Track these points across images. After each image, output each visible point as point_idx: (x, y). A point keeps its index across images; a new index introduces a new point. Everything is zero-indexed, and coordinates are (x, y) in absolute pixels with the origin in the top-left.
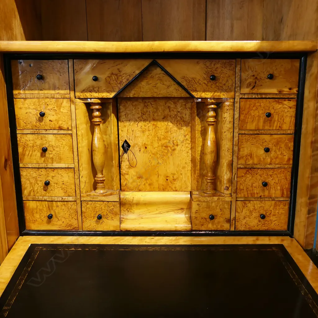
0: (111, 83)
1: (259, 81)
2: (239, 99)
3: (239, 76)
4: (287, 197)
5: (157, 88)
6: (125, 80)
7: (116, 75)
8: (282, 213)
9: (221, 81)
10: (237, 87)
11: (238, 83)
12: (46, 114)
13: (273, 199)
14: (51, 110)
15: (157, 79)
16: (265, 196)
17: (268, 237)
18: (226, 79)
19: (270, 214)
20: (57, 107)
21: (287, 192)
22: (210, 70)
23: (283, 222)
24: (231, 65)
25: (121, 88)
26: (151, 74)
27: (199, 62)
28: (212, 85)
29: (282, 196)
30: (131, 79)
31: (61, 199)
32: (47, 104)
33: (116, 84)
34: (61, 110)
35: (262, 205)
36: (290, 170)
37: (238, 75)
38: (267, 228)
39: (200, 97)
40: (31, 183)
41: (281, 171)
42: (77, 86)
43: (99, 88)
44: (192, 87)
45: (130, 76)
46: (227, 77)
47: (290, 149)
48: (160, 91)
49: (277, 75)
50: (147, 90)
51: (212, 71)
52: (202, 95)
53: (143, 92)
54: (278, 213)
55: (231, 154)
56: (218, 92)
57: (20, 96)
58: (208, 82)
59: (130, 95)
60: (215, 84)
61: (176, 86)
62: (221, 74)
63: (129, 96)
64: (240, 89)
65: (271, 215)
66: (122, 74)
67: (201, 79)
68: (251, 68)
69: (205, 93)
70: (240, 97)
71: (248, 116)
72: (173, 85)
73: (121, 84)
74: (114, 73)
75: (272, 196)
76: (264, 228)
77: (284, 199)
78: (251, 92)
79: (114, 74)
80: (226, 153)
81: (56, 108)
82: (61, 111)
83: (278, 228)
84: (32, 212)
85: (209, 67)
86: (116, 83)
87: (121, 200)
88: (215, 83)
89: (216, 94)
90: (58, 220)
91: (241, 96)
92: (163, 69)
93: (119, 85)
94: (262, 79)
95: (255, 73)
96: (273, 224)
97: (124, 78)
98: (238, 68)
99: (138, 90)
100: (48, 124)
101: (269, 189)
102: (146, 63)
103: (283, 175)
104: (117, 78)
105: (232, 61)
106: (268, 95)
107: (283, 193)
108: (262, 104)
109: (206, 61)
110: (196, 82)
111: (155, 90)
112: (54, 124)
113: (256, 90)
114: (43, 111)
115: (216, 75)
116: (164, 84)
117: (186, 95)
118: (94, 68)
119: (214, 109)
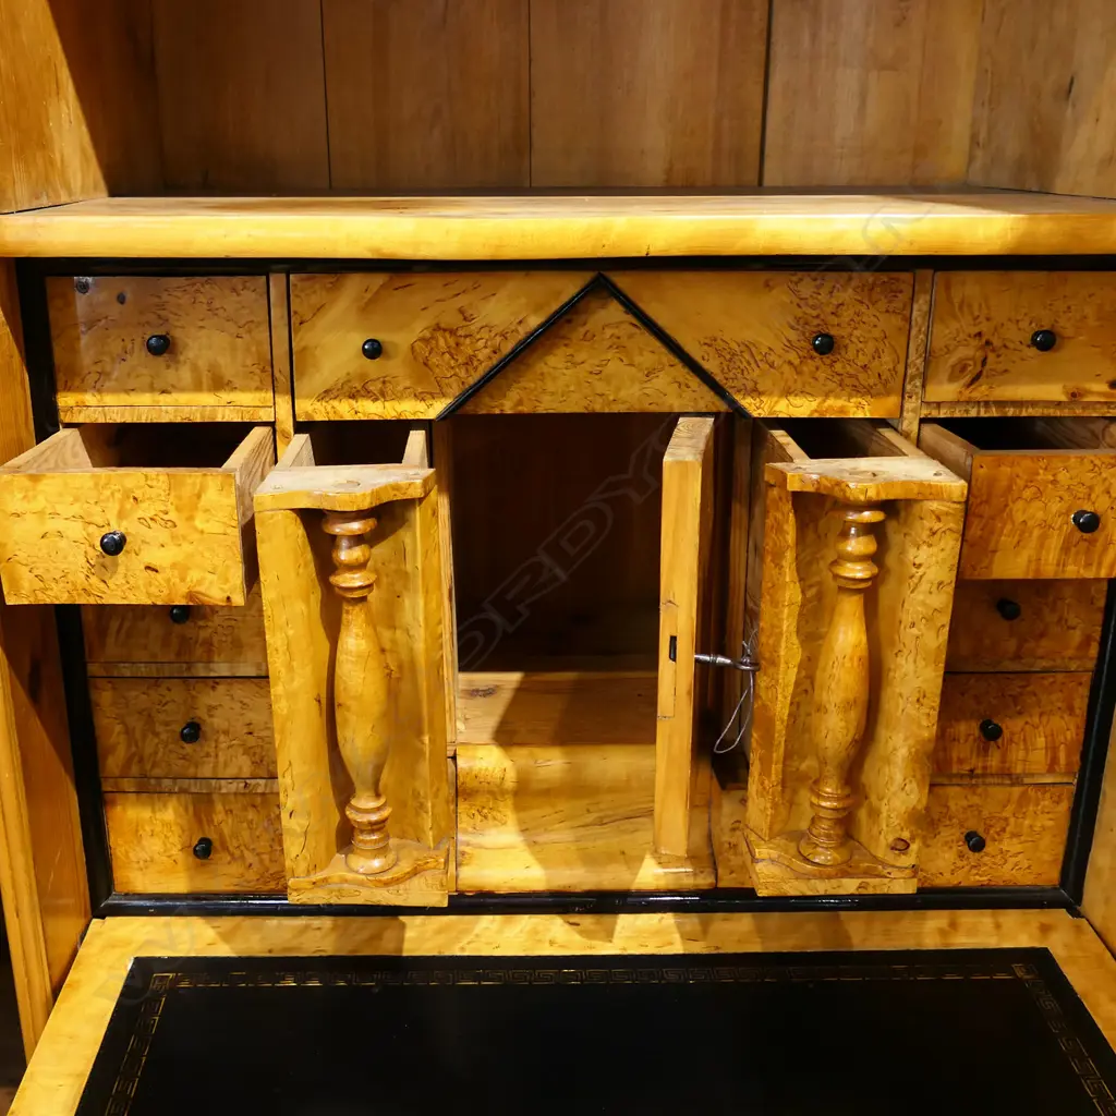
0: (430, 363)
1: (999, 356)
2: (916, 423)
3: (922, 336)
4: (1069, 773)
5: (608, 381)
6: (487, 351)
7: (453, 332)
8: (1043, 828)
9: (851, 354)
10: (913, 378)
11: (917, 361)
12: (128, 539)
13: (1017, 778)
14: (150, 522)
15: (607, 344)
16: (988, 771)
17: (989, 911)
18: (870, 348)
19: (1004, 830)
20: (178, 509)
21: (1068, 755)
22: (814, 313)
23: (1047, 857)
24: (896, 292)
25: (471, 381)
26: (585, 324)
27: (771, 283)
28: (817, 368)
29: (1051, 770)
30: (507, 347)
31: (242, 785)
32: (135, 499)
33: (453, 368)
34: (198, 523)
35: (975, 800)
36: (1087, 678)
37: (920, 331)
38: (985, 878)
39: (770, 413)
40: (128, 732)
41: (1054, 682)
42: (302, 374)
43: (384, 382)
44: (739, 376)
45: (504, 336)
46: (876, 340)
47: (1092, 603)
48: (618, 389)
49: (1069, 332)
50: (568, 386)
51: (822, 317)
52: (776, 408)
53: (553, 394)
54: (1031, 827)
55: (932, 712)
56: (837, 397)
57: (82, 415)
58: (803, 359)
59: (502, 405)
60: (831, 366)
61: (681, 371)
62: (856, 329)
63: (497, 411)
64: (924, 386)
65: (1007, 835)
66: (474, 327)
67: (778, 347)
68: (970, 306)
69: (791, 398)
70: (922, 416)
71: (999, 525)
72: (667, 368)
73: (470, 368)
74: (443, 325)
75: (1013, 771)
76: (977, 877)
77: (1058, 780)
78: (967, 394)
79: (445, 330)
80: (912, 710)
81: (172, 515)
82: (196, 529)
83: (1025, 879)
84: (137, 831)
85: (811, 302)
86: (452, 363)
87: (461, 779)
88: (828, 362)
89: (831, 402)
90: (229, 858)
91: (924, 412)
92: (631, 307)
93: (462, 373)
94: (1011, 346)
95: (984, 327)
96: (1009, 866)
97: (481, 344)
98: (920, 306)
99: (532, 385)
100: (141, 582)
101: (1003, 745)
102: (570, 286)
103: (1060, 694)
104: (457, 344)
105: (898, 280)
106: (1027, 408)
107: (1054, 761)
108: (1063, 477)
109: (801, 280)
110: (758, 358)
111: (600, 387)
112: (168, 581)
113: (983, 388)
114: (116, 527)
115: (833, 332)
116: (632, 365)
117: (713, 403)
118: (367, 308)
119: (869, 529)
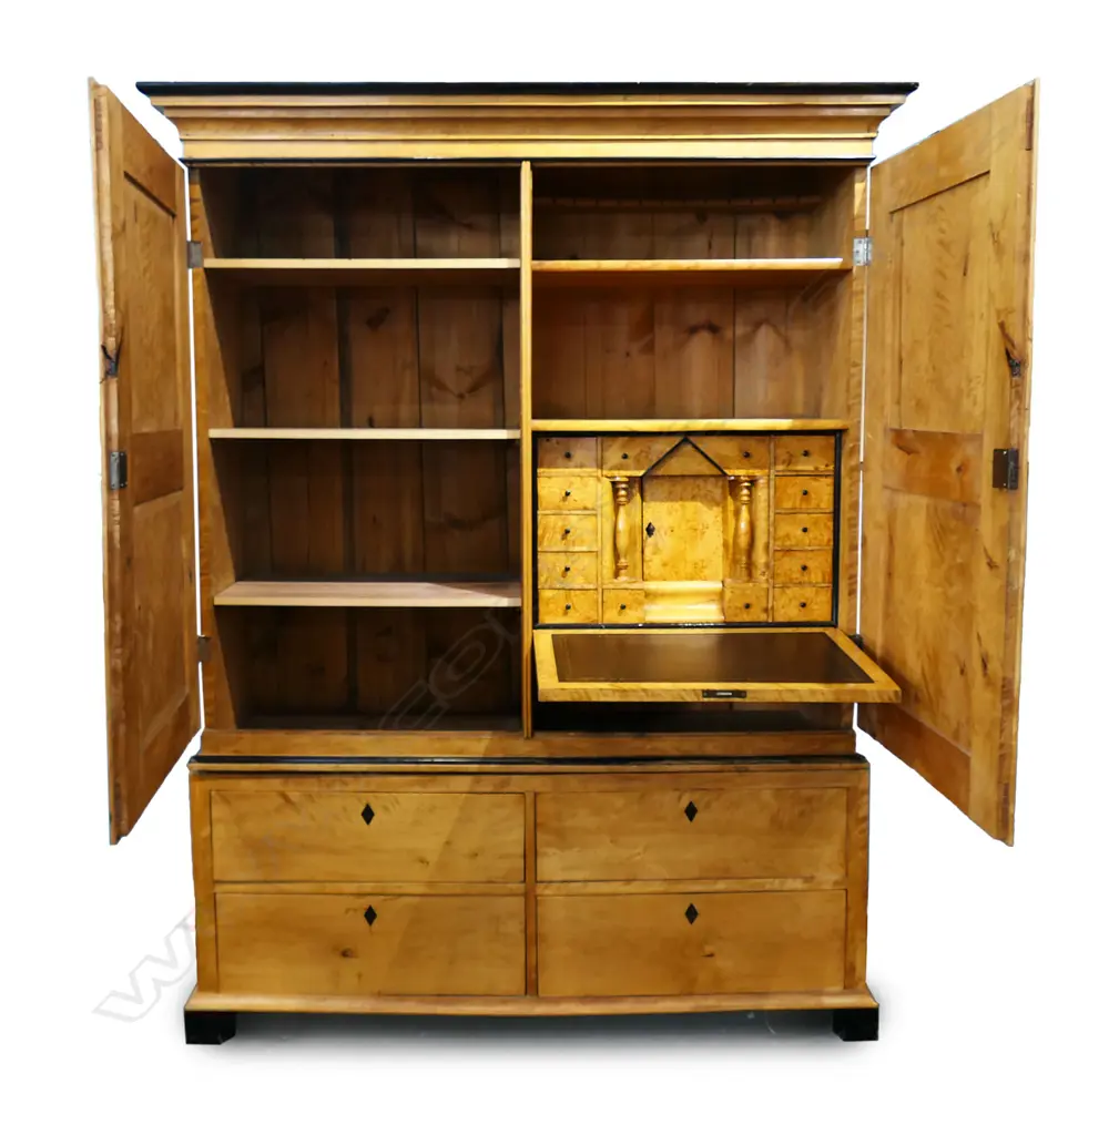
0: (640, 461)
1: (794, 458)
3: (773, 453)
4: (829, 583)
6: (655, 457)
7: (646, 452)
8: (824, 601)
9: (754, 458)
10: (772, 464)
11: (772, 460)
12: (571, 493)
13: (814, 585)
15: (688, 456)
16: (805, 582)
18: (760, 456)
20: (583, 486)
21: (829, 577)
22: (744, 447)
23: (826, 611)
24: (765, 441)
25: (651, 466)
26: (682, 451)
27: (732, 439)
28: (746, 462)
29: (824, 582)
30: (661, 456)
31: (580, 586)
32: (573, 483)
34: (587, 489)
35: (802, 592)
36: (831, 552)
37: (773, 451)
38: (808, 619)
39: (733, 474)
40: (548, 569)
41: (821, 553)
42: (605, 465)
43: (627, 466)
44: (725, 464)
45: (660, 453)
46: (761, 454)
47: (829, 529)
49: (813, 452)
50: (676, 468)
51: (746, 448)
52: (735, 473)
54: (820, 601)
55: (767, 534)
56: (751, 469)
57: (545, 474)
58: (742, 459)
59: (658, 473)
60: (749, 461)
61: (709, 464)
62: (755, 451)
63: (657, 475)
64: (775, 466)
65: (813, 603)
66: (652, 451)
67: (735, 456)
68: (785, 445)
69: (740, 470)
70: (775, 475)
71: (784, 494)
72: (705, 463)
73: (651, 462)
74: (643, 451)
75: (812, 582)
76: (805, 618)
77: (826, 585)
78: (787, 469)
80: (762, 534)
81: (581, 487)
82: (587, 491)
83: (820, 620)
84: (547, 602)
86: (646, 461)
89: (749, 471)
90: (575, 612)
91: (776, 473)
92: (693, 445)
93: (649, 464)
94: (797, 455)
95: (789, 450)
96: (815, 614)
97: (654, 455)
98: (772, 446)
99: (667, 468)
100: (572, 504)
101: (808, 573)
102: (677, 440)
103: (823, 557)
104: (647, 456)
105: (765, 438)
106: (804, 472)
107: (824, 578)
108: (799, 482)
109: (739, 438)
110: (730, 459)
112: (579, 504)
113: (791, 466)
114: (569, 490)
115: (749, 452)
116: (695, 462)
117: (718, 472)
118: (624, 446)
119: (747, 487)
